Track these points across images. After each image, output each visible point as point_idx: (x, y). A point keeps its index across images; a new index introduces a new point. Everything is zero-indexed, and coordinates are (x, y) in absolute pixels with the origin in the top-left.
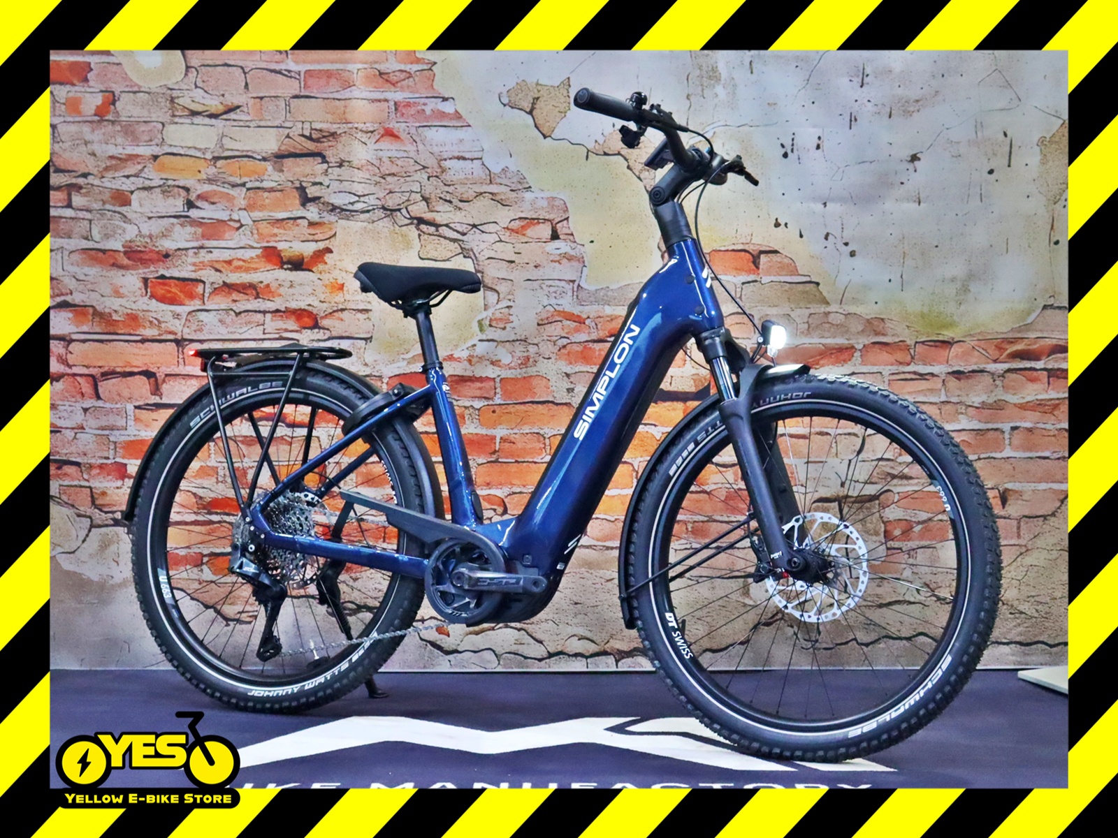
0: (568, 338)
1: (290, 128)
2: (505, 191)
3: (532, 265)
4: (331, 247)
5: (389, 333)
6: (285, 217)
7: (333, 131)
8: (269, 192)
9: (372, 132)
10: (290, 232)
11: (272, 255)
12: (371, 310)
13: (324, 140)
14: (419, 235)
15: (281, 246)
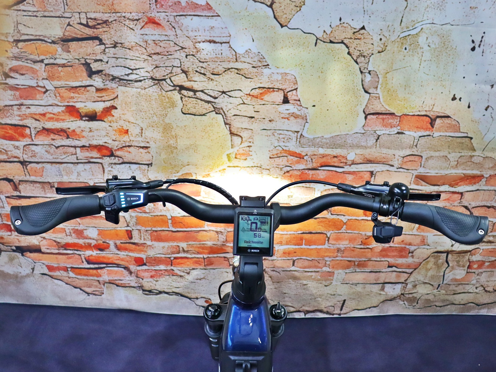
0: (291, 167)
1: (70, 18)
2: (247, 67)
3: (267, 119)
4: (115, 105)
5: (164, 161)
6: (78, 85)
7: (105, 19)
8: (63, 67)
9: (137, 20)
10: (83, 96)
11: (72, 111)
12: (149, 147)
13: (99, 26)
14: (181, 98)
15: (78, 105)
